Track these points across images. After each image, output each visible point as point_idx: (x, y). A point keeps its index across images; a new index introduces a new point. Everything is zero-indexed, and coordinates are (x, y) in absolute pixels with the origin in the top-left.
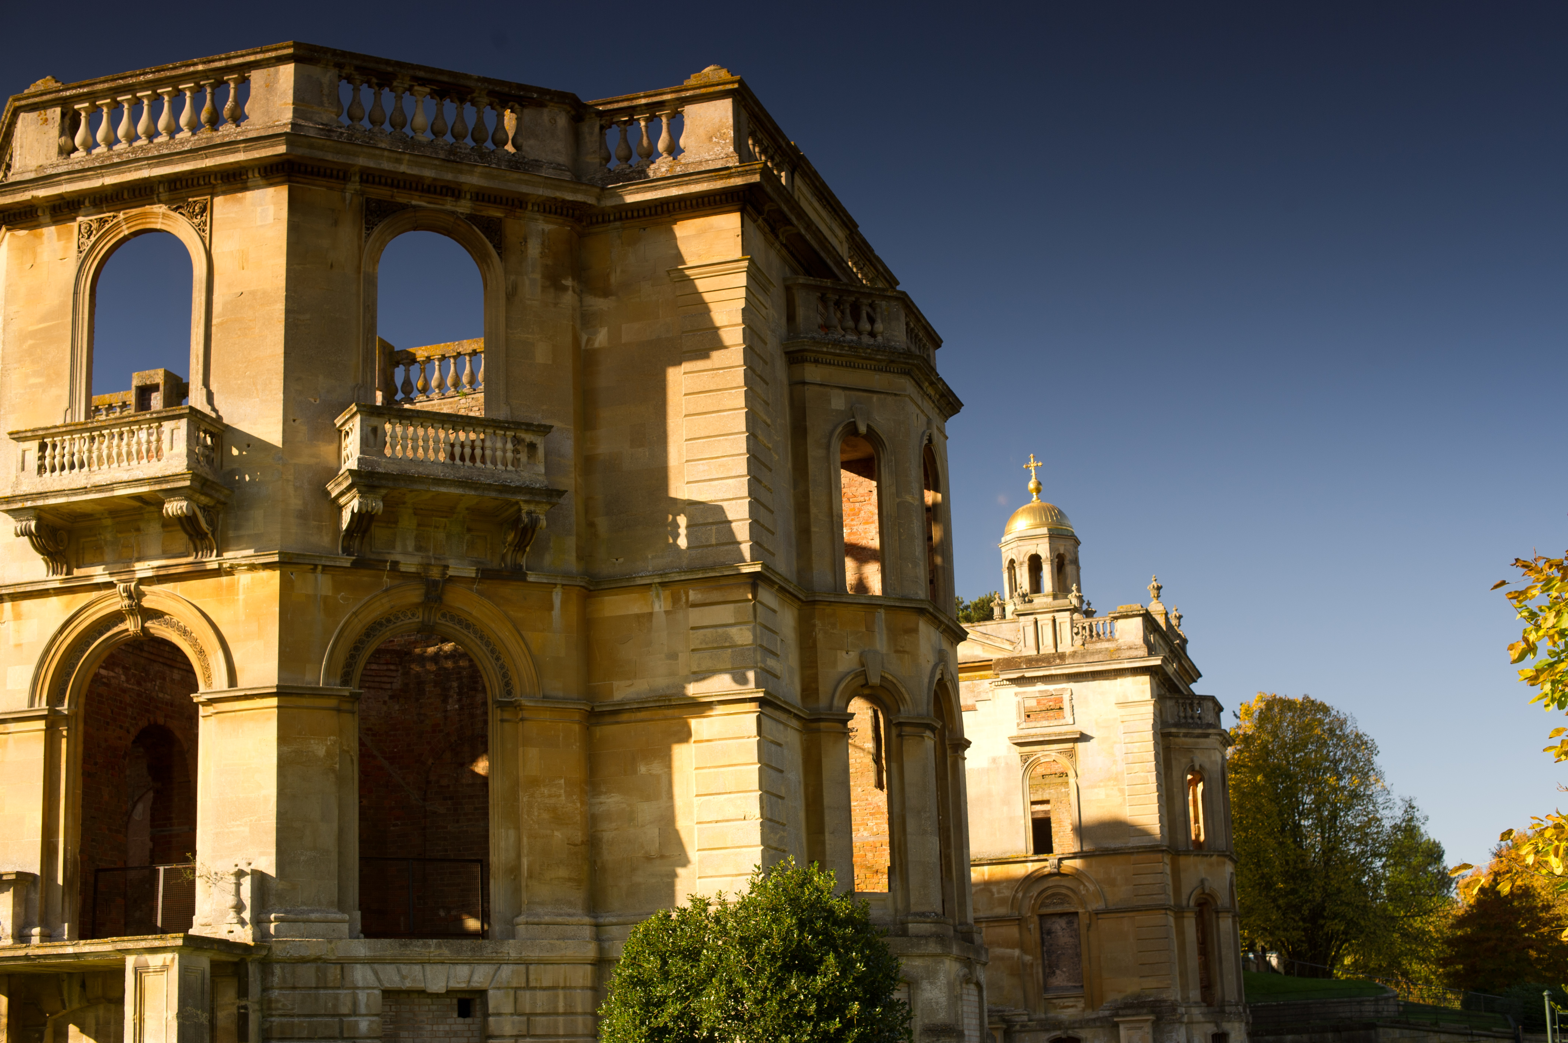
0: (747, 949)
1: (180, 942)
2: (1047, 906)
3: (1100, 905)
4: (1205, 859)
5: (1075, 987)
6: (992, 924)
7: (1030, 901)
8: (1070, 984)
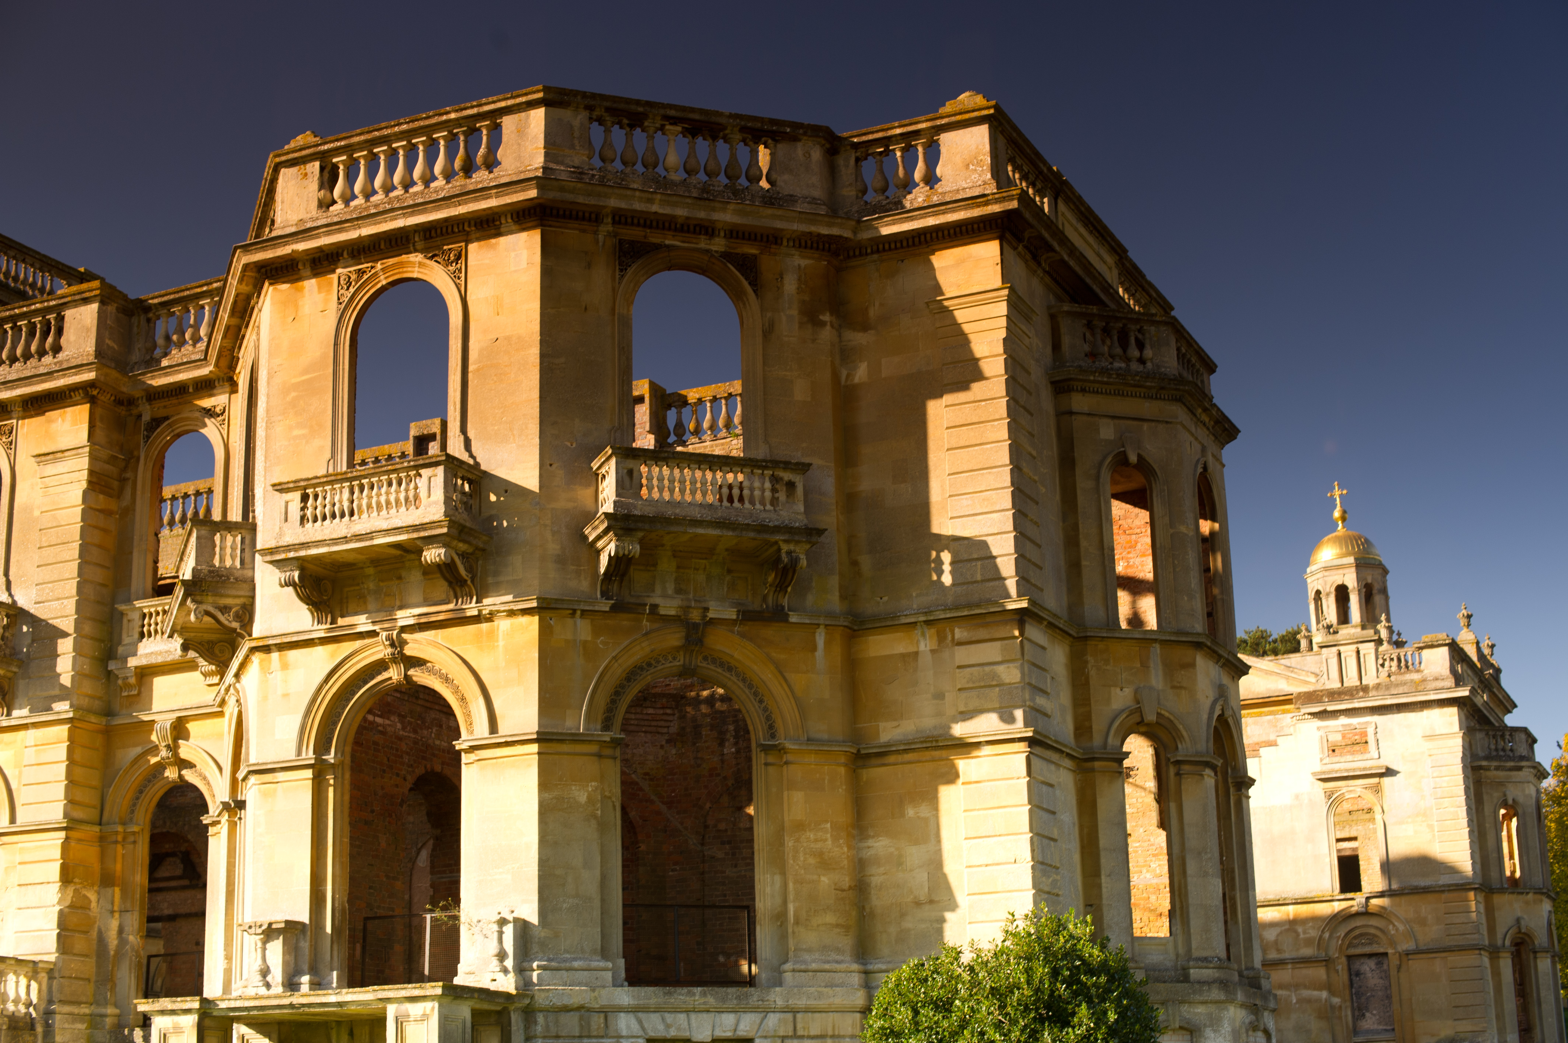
0: (998, 1000)
1: (439, 991)
2: (1355, 946)
3: (1410, 945)
4: (1521, 897)
5: (1386, 1030)
6: (1298, 966)
7: (1338, 941)
8: (1381, 1027)
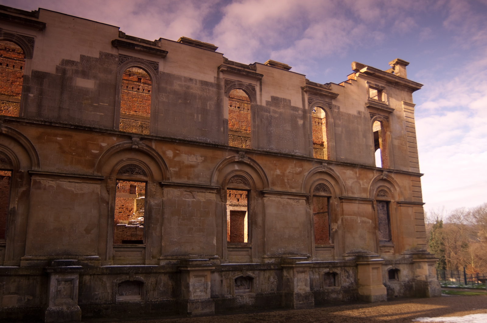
2: (379, 196)
6: (361, 202)
7: (373, 192)
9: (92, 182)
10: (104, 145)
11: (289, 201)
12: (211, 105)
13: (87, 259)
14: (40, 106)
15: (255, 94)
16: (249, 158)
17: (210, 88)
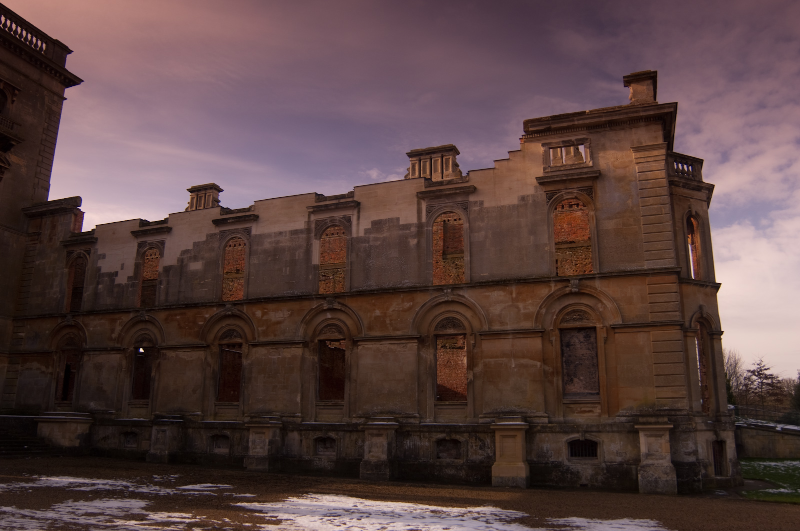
3: (619, 321)
4: (702, 289)
5: (591, 394)
6: (518, 336)
7: (553, 316)
8: (587, 391)
9: (197, 350)
10: (207, 316)
11: (392, 347)
12: (300, 254)
13: (191, 415)
14: (167, 294)
15: (351, 226)
16: (339, 303)
17: (300, 236)
